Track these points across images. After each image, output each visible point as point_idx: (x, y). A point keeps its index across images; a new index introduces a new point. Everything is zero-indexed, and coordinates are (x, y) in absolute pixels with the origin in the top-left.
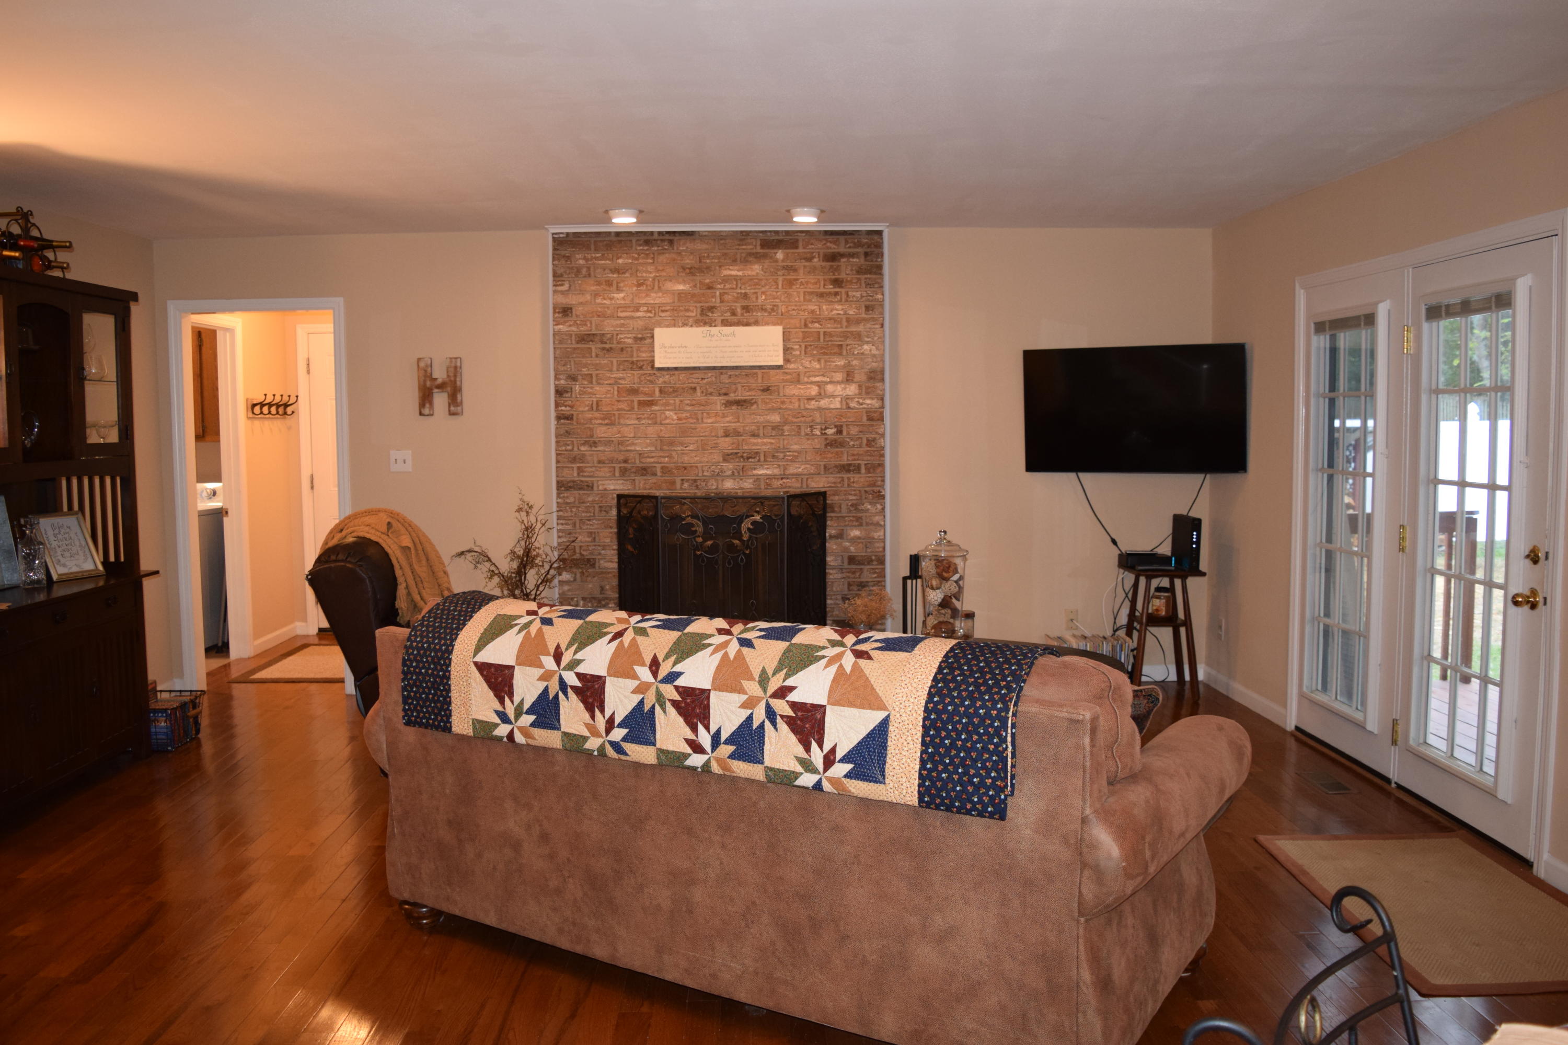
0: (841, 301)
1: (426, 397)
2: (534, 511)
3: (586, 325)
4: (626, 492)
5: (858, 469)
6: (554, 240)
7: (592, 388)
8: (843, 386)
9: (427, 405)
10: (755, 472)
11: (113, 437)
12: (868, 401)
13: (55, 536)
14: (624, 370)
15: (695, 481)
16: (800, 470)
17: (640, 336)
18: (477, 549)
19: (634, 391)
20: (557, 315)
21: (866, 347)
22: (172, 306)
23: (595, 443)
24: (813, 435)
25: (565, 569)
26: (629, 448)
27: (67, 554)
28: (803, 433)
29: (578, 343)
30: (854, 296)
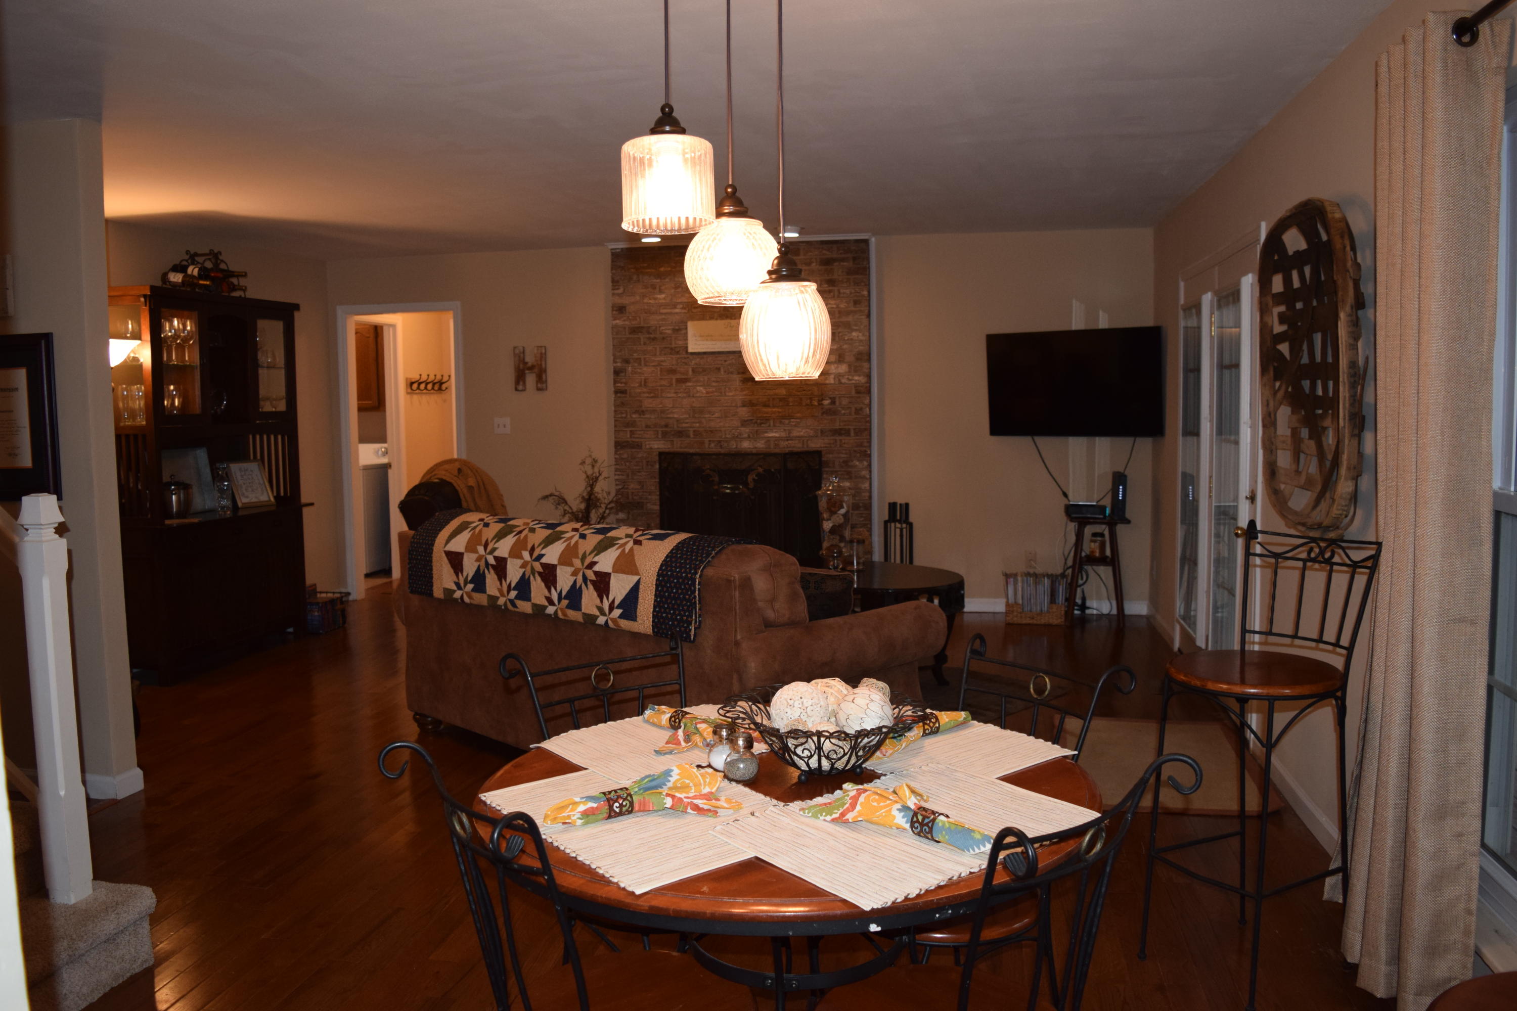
0: (834, 296)
1: (520, 378)
2: (598, 465)
3: (636, 320)
4: (667, 450)
5: (847, 433)
6: (613, 254)
7: (640, 369)
8: (836, 365)
9: (521, 383)
10: (766, 435)
11: (282, 407)
12: (856, 378)
13: (242, 476)
14: (665, 354)
15: (720, 442)
16: (802, 433)
17: (677, 328)
18: (557, 494)
19: (672, 371)
20: (614, 312)
21: (854, 334)
22: (340, 310)
23: (643, 411)
24: (812, 405)
25: (621, 511)
26: (669, 416)
27: (250, 489)
28: (804, 404)
29: (630, 333)
30: (844, 293)
